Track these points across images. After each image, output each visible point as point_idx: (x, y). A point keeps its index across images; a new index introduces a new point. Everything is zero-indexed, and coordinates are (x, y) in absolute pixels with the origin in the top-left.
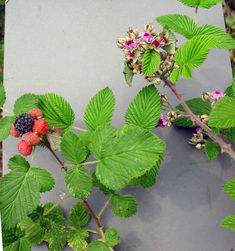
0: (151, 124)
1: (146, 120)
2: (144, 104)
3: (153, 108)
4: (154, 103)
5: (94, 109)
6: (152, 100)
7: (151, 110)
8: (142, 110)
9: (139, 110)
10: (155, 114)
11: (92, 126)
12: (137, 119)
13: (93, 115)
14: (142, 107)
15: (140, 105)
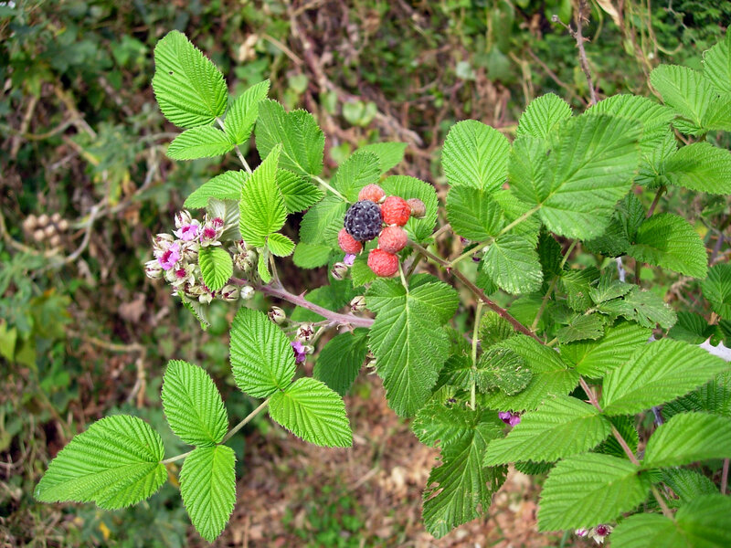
0: (287, 366)
1: (274, 366)
2: (252, 345)
3: (270, 340)
4: (267, 332)
5: (181, 409)
6: (260, 330)
7: (269, 345)
8: (255, 357)
9: (251, 359)
10: (280, 346)
11: (199, 437)
12: (259, 376)
13: (186, 419)
14: (254, 351)
15: (247, 351)
